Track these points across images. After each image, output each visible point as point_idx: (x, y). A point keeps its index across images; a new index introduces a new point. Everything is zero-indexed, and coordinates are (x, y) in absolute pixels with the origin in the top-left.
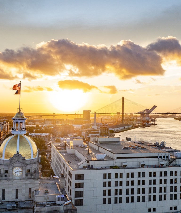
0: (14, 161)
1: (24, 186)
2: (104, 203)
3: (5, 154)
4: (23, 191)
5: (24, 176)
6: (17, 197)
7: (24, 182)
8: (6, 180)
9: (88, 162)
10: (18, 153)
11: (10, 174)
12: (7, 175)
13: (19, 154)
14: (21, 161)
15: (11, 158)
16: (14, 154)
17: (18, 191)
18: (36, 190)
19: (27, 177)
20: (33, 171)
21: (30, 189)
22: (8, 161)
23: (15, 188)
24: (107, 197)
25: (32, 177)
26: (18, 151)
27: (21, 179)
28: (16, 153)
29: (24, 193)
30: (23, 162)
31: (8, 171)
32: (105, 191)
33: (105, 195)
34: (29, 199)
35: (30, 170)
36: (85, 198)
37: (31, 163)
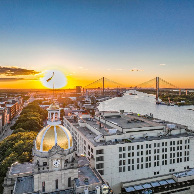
0: (53, 153)
1: (63, 176)
2: (120, 171)
3: (43, 146)
4: (63, 181)
5: (63, 167)
6: (57, 187)
7: (63, 172)
8: (46, 173)
9: (103, 137)
10: (56, 145)
11: (50, 166)
12: (47, 167)
13: (58, 145)
14: (60, 152)
15: (49, 150)
16: (53, 146)
17: (58, 182)
18: (75, 179)
19: (66, 167)
20: (70, 160)
21: (69, 179)
22: (47, 153)
23: (54, 179)
24: (122, 166)
25: (71, 167)
26: (56, 143)
27: (61, 170)
28: (54, 145)
29: (64, 182)
30: (62, 153)
31: (47, 163)
32: (120, 162)
33: (120, 164)
34: (69, 188)
35: (68, 160)
36: (105, 169)
37: (69, 153)
